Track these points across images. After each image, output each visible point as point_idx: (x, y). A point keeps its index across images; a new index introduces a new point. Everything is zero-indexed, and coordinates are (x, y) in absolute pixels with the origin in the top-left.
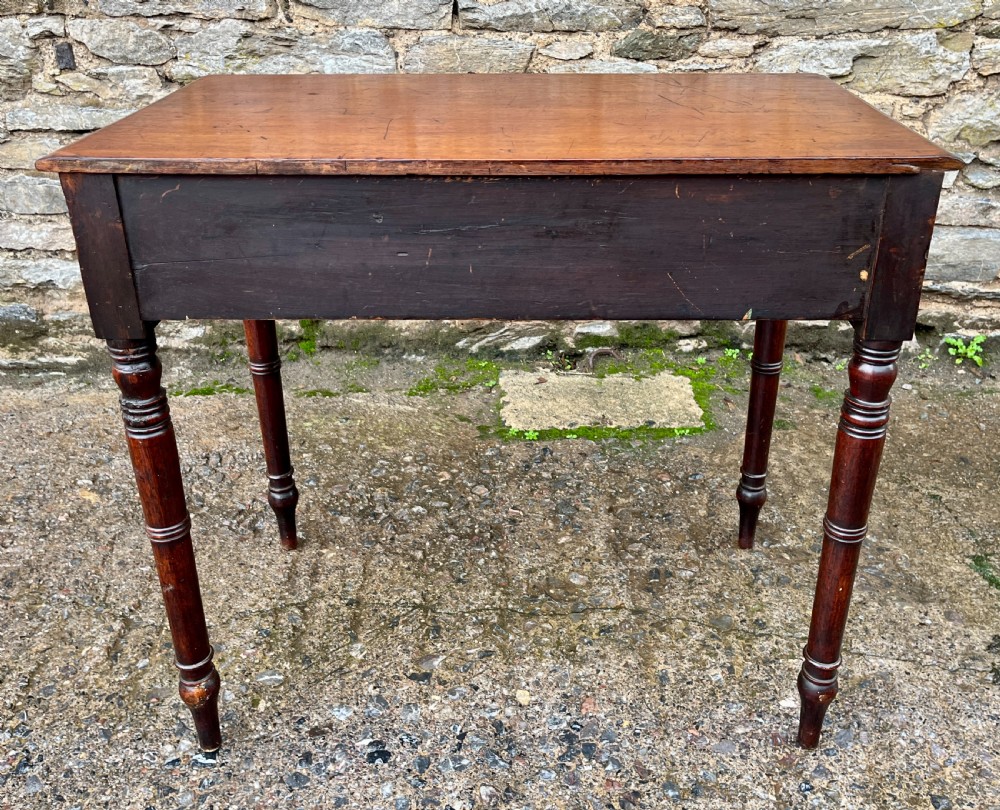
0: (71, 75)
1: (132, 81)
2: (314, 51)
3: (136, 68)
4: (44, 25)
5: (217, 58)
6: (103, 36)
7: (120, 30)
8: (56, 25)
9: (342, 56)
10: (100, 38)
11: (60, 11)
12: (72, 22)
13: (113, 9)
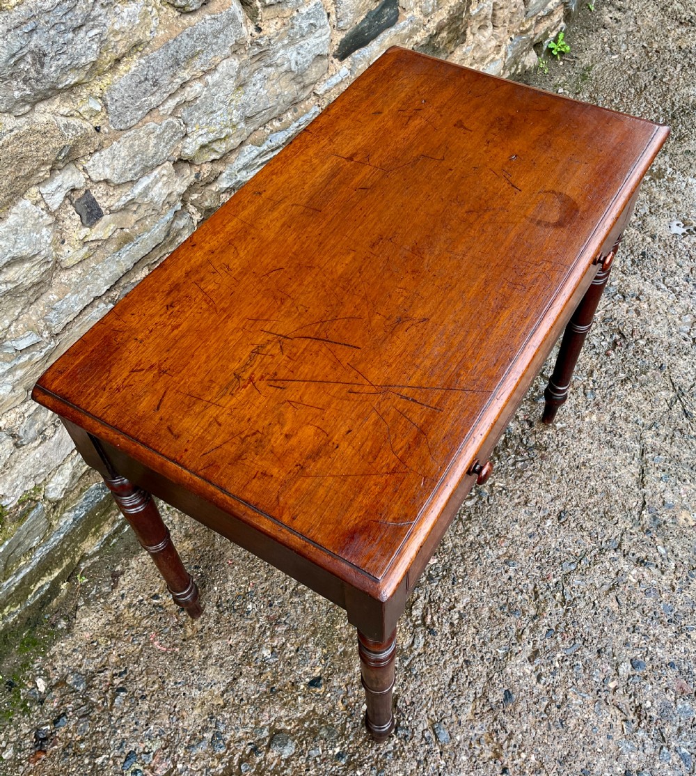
0: (100, 224)
1: (155, 189)
2: (282, 52)
3: (156, 172)
4: (65, 186)
5: (222, 111)
6: (124, 159)
7: (140, 138)
8: (75, 176)
9: (302, 43)
10: (121, 162)
11: (75, 157)
12: (91, 163)
13: (129, 118)
